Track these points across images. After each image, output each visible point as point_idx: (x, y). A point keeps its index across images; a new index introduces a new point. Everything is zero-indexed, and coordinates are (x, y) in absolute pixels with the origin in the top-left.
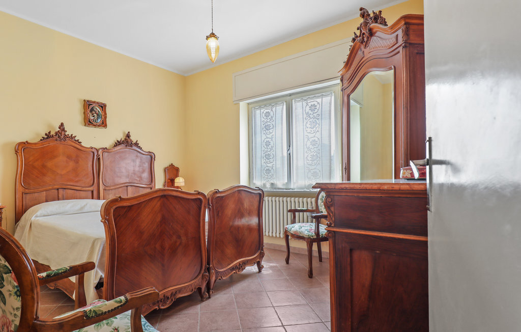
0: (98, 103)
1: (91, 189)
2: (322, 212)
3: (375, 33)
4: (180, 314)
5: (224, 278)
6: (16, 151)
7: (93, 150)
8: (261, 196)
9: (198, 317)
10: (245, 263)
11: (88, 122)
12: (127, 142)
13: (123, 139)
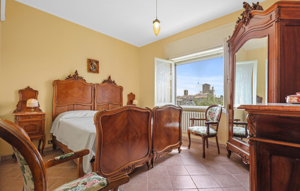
0: (95, 60)
1: (90, 105)
2: (209, 120)
3: (253, 16)
4: (137, 177)
5: (160, 157)
6: (53, 85)
7: (92, 85)
8: (181, 111)
9: (147, 179)
10: (172, 148)
11: (90, 71)
12: (109, 81)
13: (107, 79)
